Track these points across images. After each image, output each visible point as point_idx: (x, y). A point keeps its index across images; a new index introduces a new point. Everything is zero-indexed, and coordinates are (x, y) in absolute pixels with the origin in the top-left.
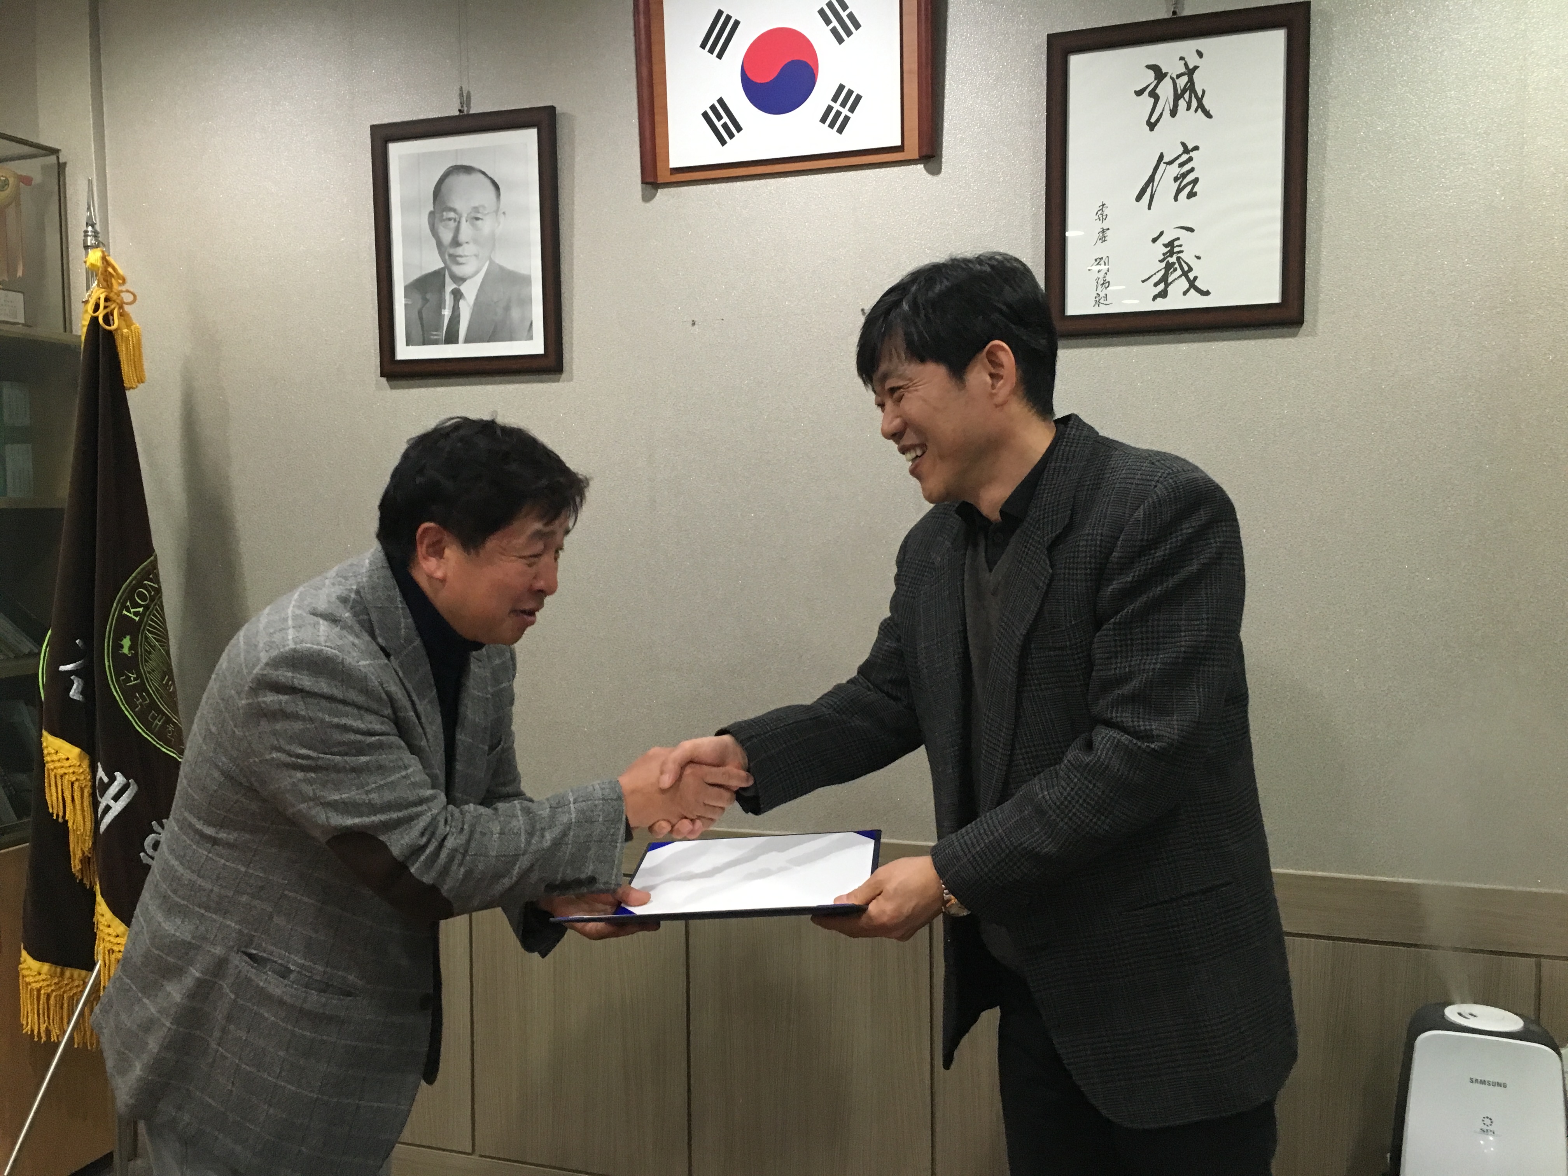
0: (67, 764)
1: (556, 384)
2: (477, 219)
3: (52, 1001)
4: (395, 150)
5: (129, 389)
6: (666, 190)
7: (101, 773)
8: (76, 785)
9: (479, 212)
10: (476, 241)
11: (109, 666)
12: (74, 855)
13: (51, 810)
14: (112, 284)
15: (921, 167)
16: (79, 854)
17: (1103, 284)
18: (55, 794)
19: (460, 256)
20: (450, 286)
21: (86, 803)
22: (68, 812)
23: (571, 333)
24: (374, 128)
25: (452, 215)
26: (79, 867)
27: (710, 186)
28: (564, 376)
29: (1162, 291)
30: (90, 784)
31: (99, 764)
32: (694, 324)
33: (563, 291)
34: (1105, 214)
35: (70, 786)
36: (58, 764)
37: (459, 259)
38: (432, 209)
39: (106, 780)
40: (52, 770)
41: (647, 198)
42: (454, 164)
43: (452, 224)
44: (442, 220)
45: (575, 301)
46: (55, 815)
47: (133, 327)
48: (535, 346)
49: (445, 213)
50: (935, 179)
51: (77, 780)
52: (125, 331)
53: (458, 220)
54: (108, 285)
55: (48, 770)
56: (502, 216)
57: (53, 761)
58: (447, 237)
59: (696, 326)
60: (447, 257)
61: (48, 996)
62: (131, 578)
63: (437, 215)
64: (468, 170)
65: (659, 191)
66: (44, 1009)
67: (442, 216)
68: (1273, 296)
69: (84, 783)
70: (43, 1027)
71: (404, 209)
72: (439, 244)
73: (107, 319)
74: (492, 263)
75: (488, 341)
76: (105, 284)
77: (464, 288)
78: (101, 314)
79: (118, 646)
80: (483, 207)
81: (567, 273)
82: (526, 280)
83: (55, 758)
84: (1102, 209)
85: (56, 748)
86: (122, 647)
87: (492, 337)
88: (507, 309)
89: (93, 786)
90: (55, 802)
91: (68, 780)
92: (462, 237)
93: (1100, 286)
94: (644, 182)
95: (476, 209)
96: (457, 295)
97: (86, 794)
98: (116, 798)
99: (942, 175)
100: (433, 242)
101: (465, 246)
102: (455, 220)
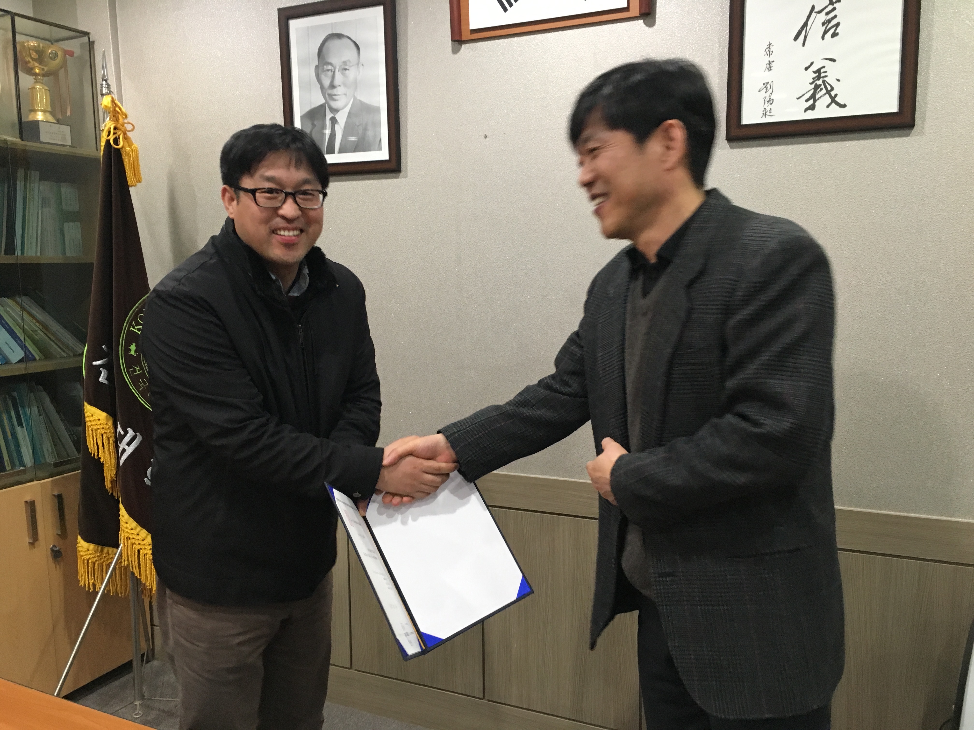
0: (99, 422)
1: (397, 180)
2: (346, 69)
3: (96, 567)
4: (294, 25)
5: (132, 186)
6: (467, 45)
7: (119, 429)
8: (105, 436)
9: (346, 65)
10: (345, 85)
11: (123, 362)
12: (107, 478)
13: (90, 451)
14: (119, 119)
15: (641, 22)
16: (109, 478)
17: (768, 102)
18: (92, 441)
19: (335, 95)
20: (329, 115)
21: (112, 447)
22: (100, 453)
23: (406, 145)
24: (280, 10)
25: (330, 67)
26: (110, 486)
27: (497, 41)
28: (402, 174)
29: (812, 105)
30: (113, 435)
31: (118, 423)
32: (486, 137)
33: (400, 117)
34: (771, 50)
35: (101, 437)
36: (93, 423)
37: (334, 97)
38: (317, 64)
39: (122, 433)
40: (90, 426)
41: (455, 51)
42: (330, 33)
43: (330, 73)
44: (324, 71)
45: (408, 123)
46: (92, 454)
47: (133, 147)
48: (383, 154)
49: (325, 66)
50: (651, 29)
51: (105, 433)
52: (128, 149)
53: (333, 71)
54: (116, 120)
55: (88, 426)
56: (362, 66)
57: (90, 421)
58: (327, 82)
59: (487, 139)
60: (327, 96)
61: (94, 563)
62: (135, 307)
63: (321, 68)
64: (339, 36)
65: (463, 46)
66: (91, 572)
67: (323, 68)
68: (893, 108)
69: (109, 435)
70: (91, 583)
71: (299, 64)
72: (322, 88)
73: (116, 141)
74: (355, 98)
75: (354, 151)
76: (114, 118)
77: (338, 116)
78: (112, 138)
79: (127, 350)
80: (349, 61)
81: (403, 105)
82: (377, 110)
83: (91, 419)
84: (769, 48)
85: (92, 413)
86: (130, 350)
87: (356, 148)
88: (365, 130)
89: (116, 437)
90: (92, 446)
91: (100, 433)
92: (337, 82)
93: (766, 103)
94: (453, 40)
95: (345, 63)
96: (334, 121)
97: (111, 442)
98: (129, 444)
99: (655, 27)
100: (318, 86)
101: (338, 88)
102: (332, 71)
